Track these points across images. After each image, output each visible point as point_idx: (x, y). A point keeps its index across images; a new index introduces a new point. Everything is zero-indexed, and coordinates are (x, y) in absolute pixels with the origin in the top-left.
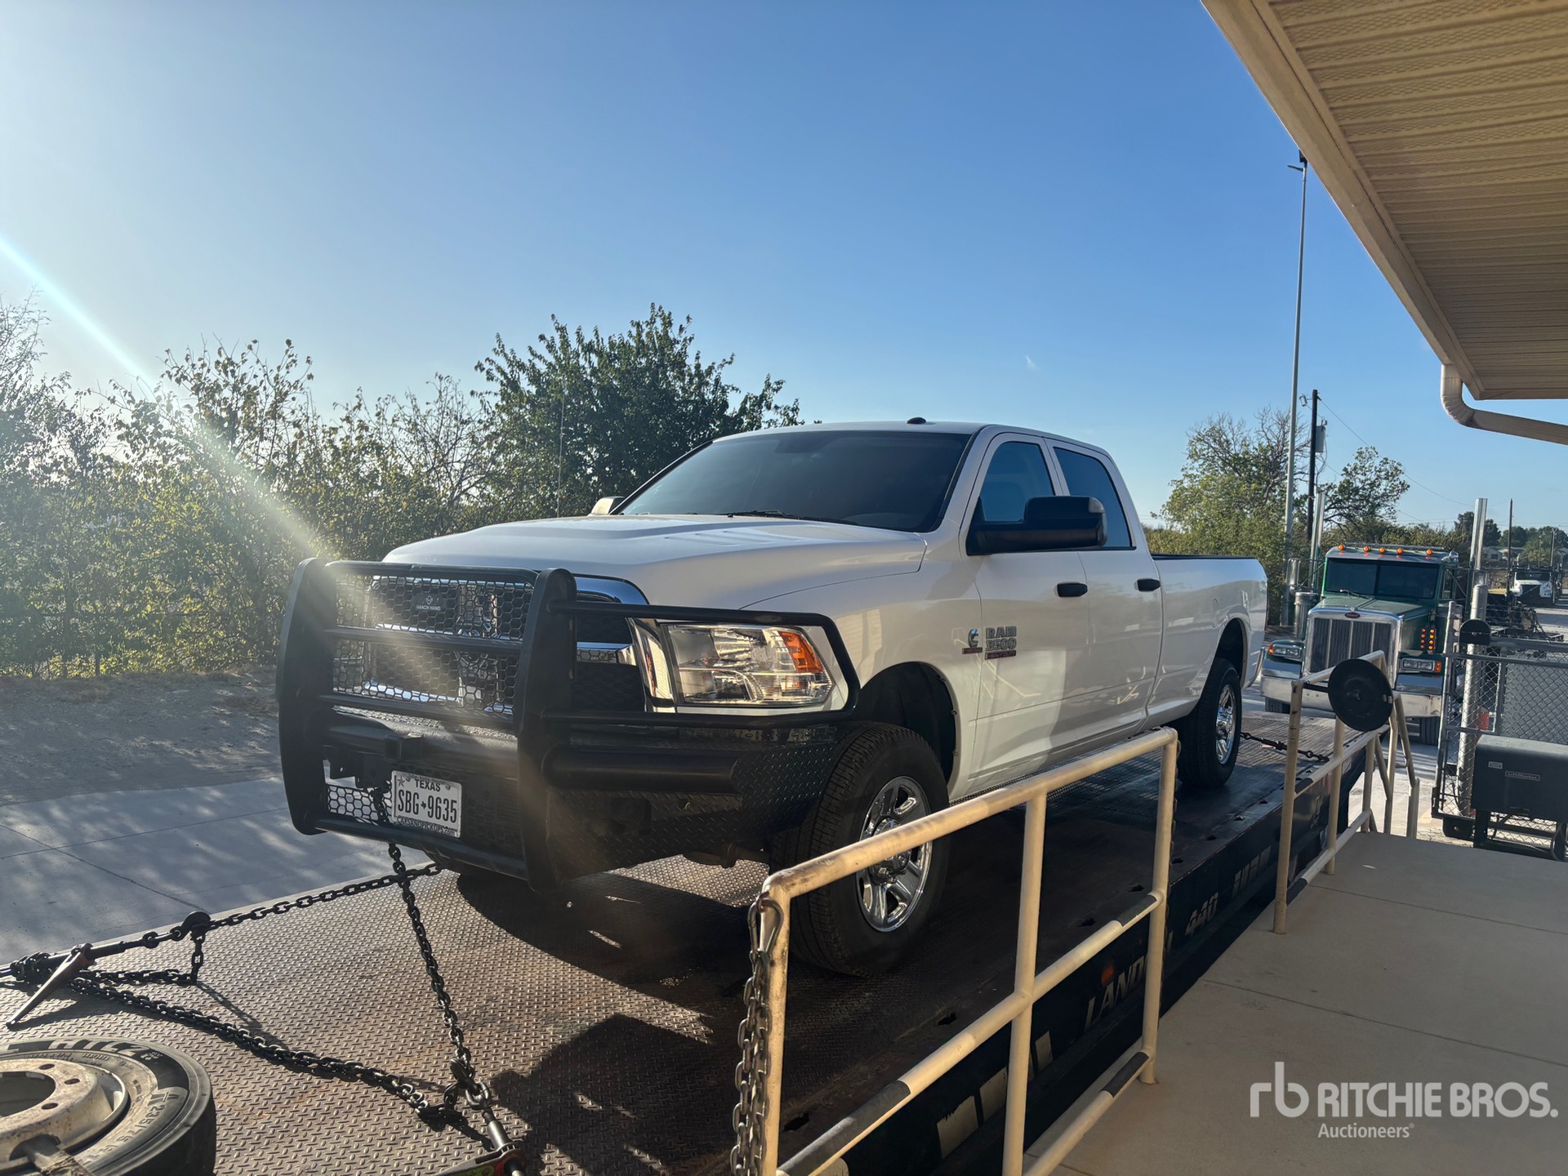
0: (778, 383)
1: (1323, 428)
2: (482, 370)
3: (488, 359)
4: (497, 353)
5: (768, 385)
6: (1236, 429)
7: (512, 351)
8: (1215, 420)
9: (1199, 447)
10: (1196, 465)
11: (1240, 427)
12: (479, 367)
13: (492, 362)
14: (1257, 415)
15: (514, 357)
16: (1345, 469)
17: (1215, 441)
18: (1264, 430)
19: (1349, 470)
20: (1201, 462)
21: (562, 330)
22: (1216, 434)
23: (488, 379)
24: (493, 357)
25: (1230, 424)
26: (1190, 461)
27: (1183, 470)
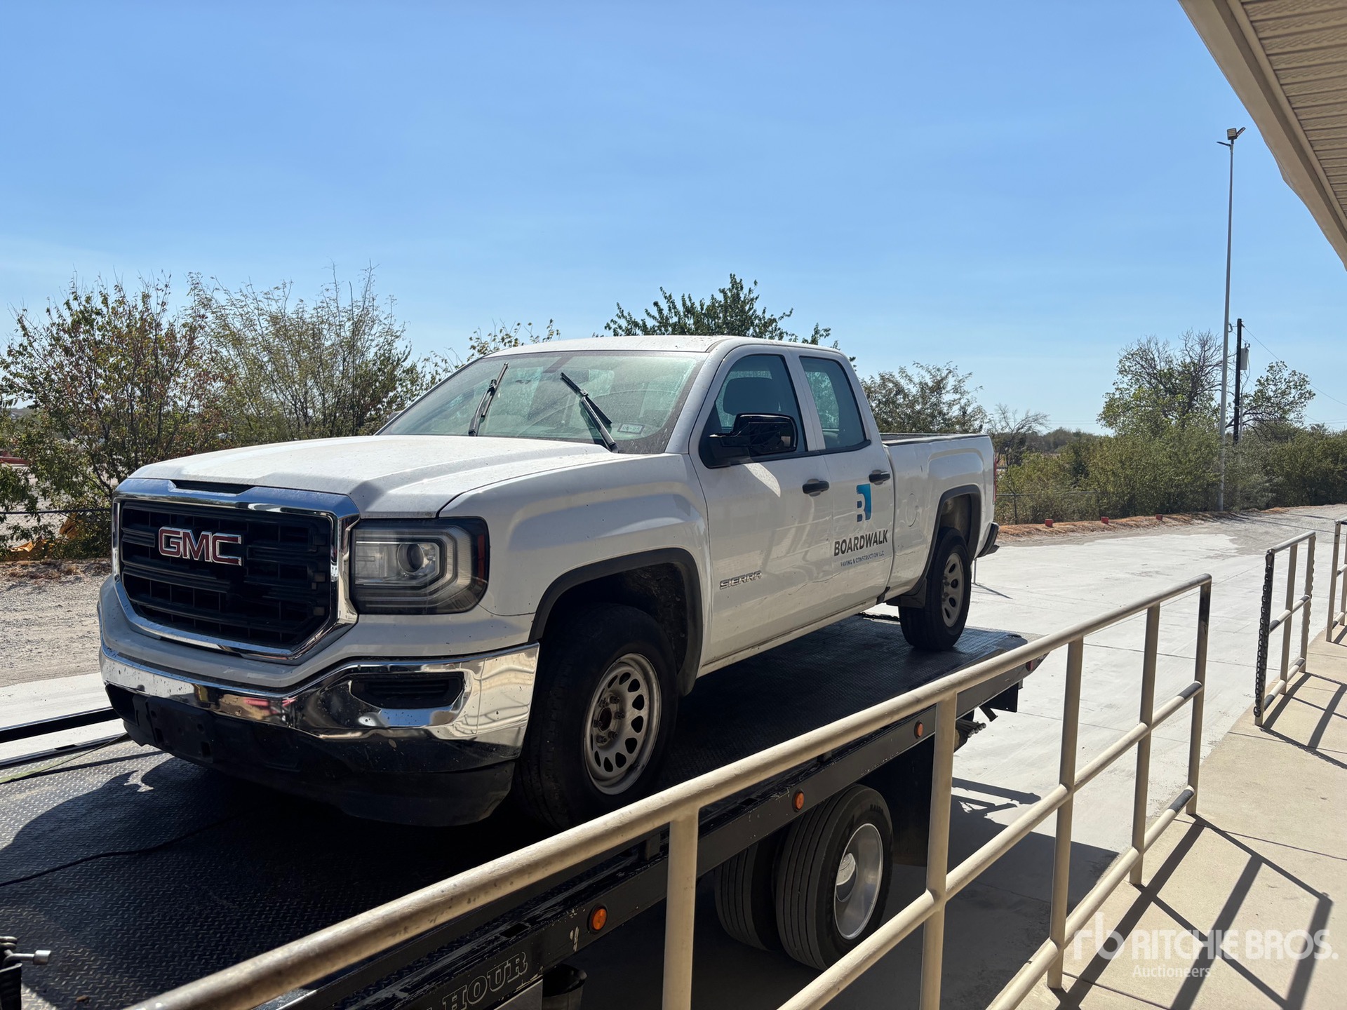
0: (826, 330)
1: (1246, 350)
2: (610, 329)
3: (612, 320)
4: (619, 317)
5: (817, 332)
6: (1161, 349)
7: (629, 314)
8: (1144, 341)
9: (1128, 364)
10: (1126, 379)
11: (1165, 345)
12: (608, 327)
13: (615, 322)
14: (1181, 337)
15: (631, 318)
16: (1259, 381)
17: (1141, 358)
18: (1187, 350)
19: (1262, 381)
20: (1130, 376)
21: (669, 298)
22: (1144, 355)
23: (615, 335)
24: (616, 319)
25: (1156, 344)
26: (1120, 376)
27: (1114, 384)
